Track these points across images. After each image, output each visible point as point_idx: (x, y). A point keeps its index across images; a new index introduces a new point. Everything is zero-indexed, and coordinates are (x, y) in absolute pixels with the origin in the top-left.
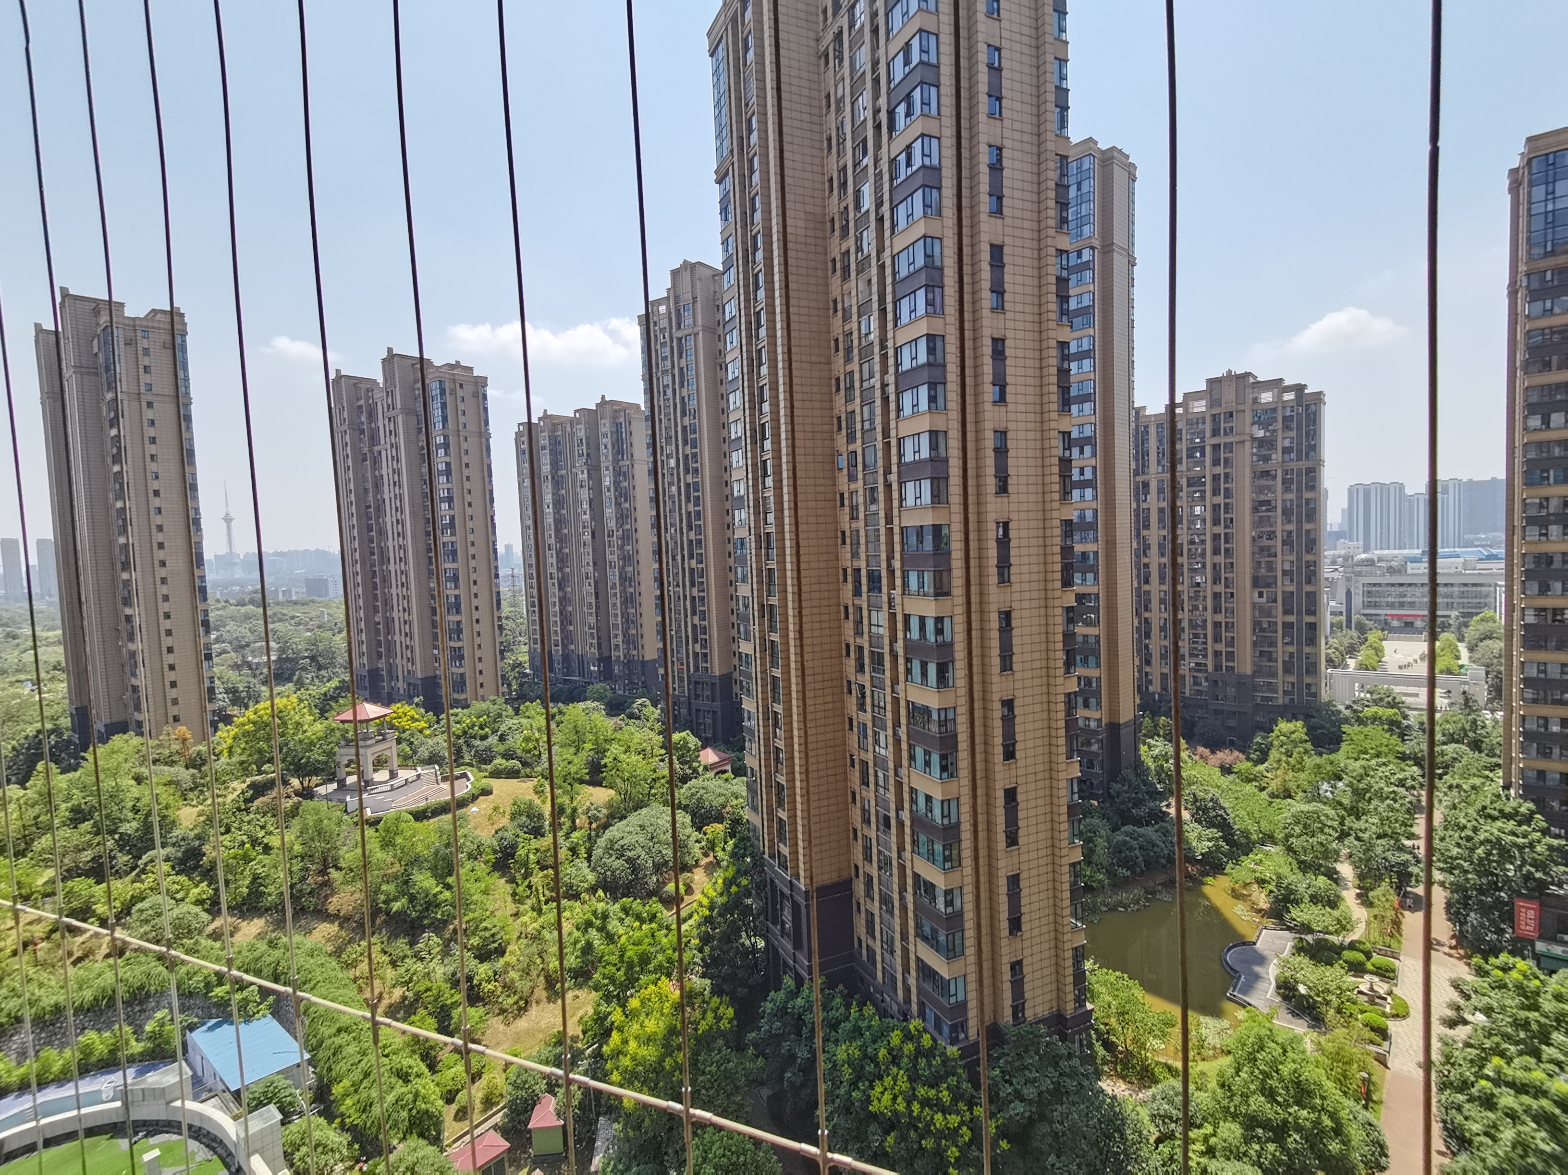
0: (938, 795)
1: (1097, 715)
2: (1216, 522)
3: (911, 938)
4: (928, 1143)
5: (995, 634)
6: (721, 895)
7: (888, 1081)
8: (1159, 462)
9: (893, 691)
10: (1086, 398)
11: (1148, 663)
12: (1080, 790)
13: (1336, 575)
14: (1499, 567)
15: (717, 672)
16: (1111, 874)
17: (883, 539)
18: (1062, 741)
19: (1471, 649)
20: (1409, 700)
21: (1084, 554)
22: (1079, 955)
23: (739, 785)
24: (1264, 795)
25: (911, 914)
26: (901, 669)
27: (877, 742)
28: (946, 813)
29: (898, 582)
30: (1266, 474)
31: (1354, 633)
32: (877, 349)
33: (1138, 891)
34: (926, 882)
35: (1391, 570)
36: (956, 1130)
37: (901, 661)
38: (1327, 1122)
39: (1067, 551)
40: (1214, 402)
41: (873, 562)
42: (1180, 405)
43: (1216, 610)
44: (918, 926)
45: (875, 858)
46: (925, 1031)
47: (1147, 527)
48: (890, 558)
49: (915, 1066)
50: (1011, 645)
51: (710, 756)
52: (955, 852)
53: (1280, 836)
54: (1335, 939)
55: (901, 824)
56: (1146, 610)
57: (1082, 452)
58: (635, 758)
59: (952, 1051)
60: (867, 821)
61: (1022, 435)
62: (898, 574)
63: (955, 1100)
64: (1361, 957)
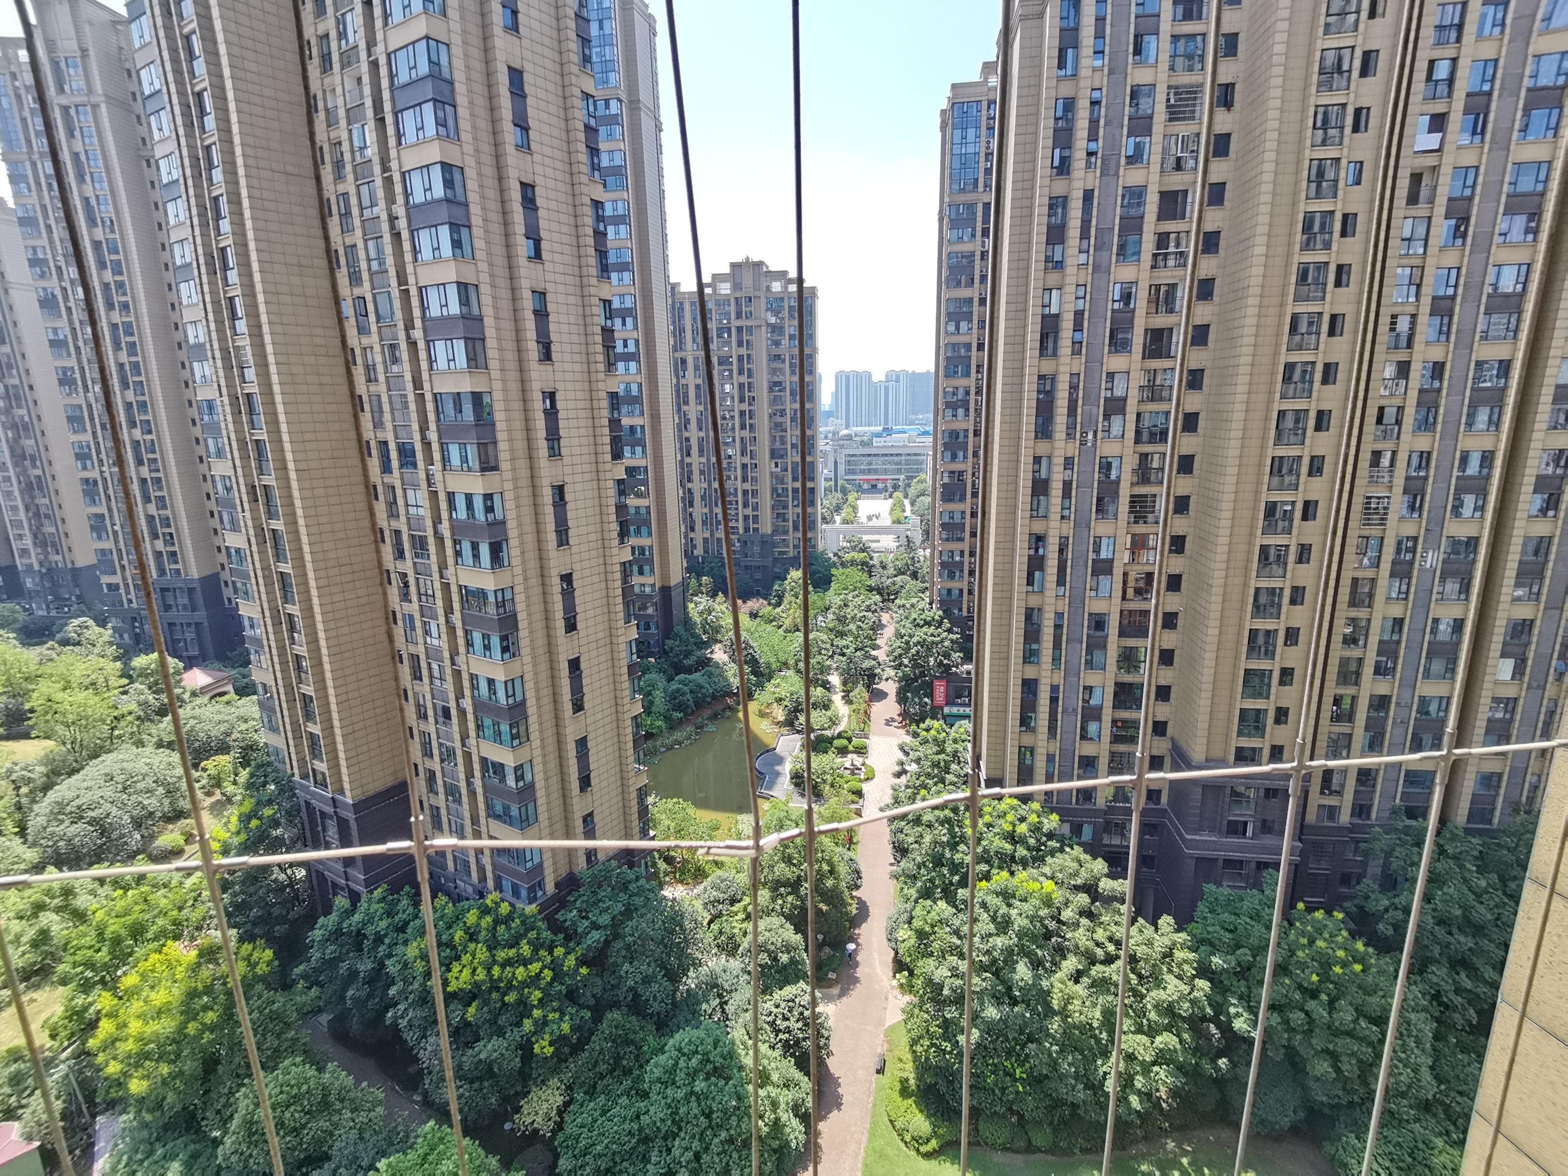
0: (500, 676)
1: (650, 580)
2: (742, 400)
3: (483, 820)
4: (511, 998)
5: (549, 510)
6: (238, 833)
7: (466, 958)
8: (694, 340)
9: (442, 577)
10: (623, 267)
11: (693, 529)
12: (638, 651)
13: (828, 448)
14: (930, 439)
15: (195, 573)
16: (667, 718)
17: (412, 406)
18: (620, 607)
19: (912, 504)
20: (873, 545)
21: (632, 427)
22: (642, 793)
23: (249, 706)
24: (781, 631)
25: (480, 798)
26: (450, 552)
27: (427, 633)
28: (510, 693)
29: (437, 456)
30: (777, 357)
31: (839, 495)
32: (377, 169)
33: (690, 728)
34: (493, 763)
35: (863, 444)
36: (538, 975)
37: (448, 543)
38: (826, 867)
39: (614, 424)
40: (736, 286)
41: (402, 433)
42: (709, 285)
43: (745, 480)
44: (489, 807)
45: (436, 751)
46: (502, 900)
47: (686, 403)
48: (424, 429)
49: (494, 936)
50: (566, 520)
51: (198, 678)
52: (522, 729)
53: (792, 662)
54: (828, 733)
55: (462, 712)
56: (689, 481)
57: (624, 323)
58: (81, 696)
59: (531, 909)
60: (422, 716)
61: (561, 298)
62: (435, 447)
63: (536, 951)
64: (844, 742)
